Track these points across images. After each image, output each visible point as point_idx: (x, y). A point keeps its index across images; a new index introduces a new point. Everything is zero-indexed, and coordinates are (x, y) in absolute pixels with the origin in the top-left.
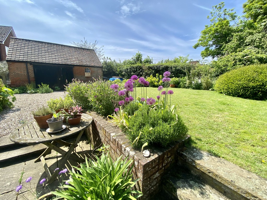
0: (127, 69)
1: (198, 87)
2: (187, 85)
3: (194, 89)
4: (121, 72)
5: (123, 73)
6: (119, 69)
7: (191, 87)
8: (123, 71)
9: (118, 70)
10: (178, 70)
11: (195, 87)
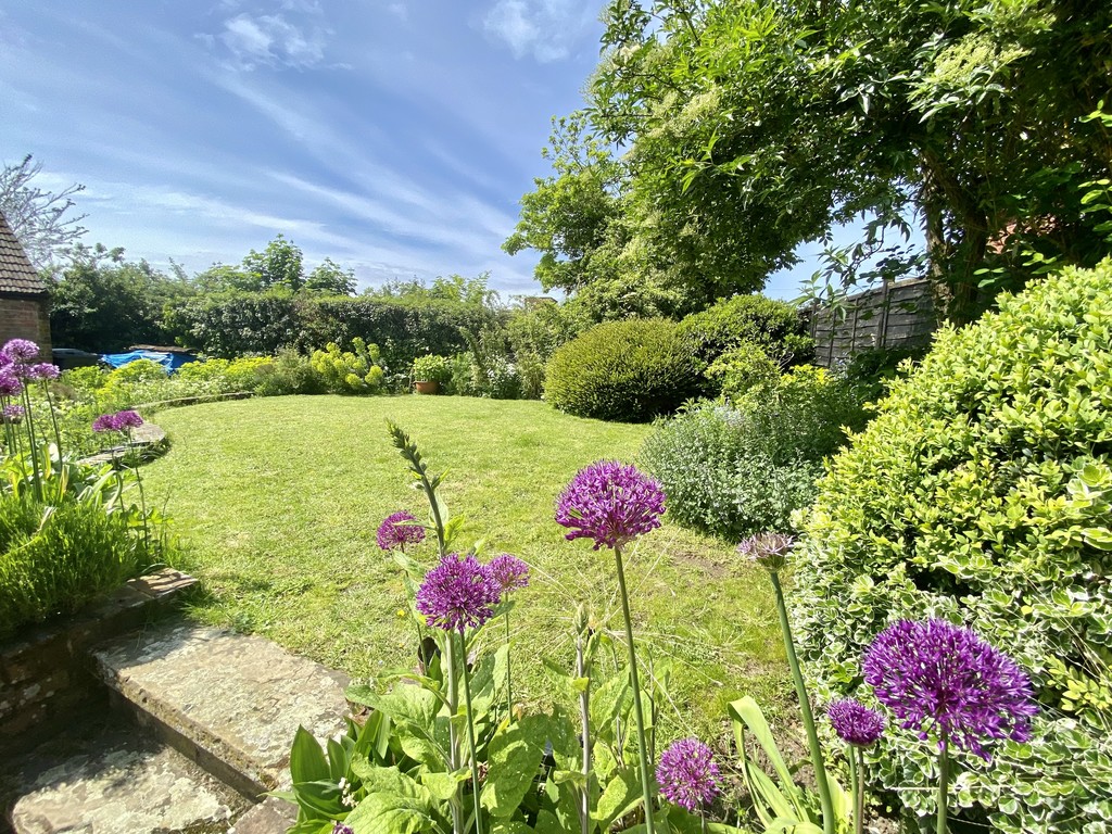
0: (219, 312)
1: (509, 390)
2: (473, 385)
3: (495, 397)
4: (184, 322)
5: (198, 329)
6: (175, 307)
7: (486, 392)
8: (196, 321)
9: (168, 313)
10: (442, 327)
11: (500, 392)
